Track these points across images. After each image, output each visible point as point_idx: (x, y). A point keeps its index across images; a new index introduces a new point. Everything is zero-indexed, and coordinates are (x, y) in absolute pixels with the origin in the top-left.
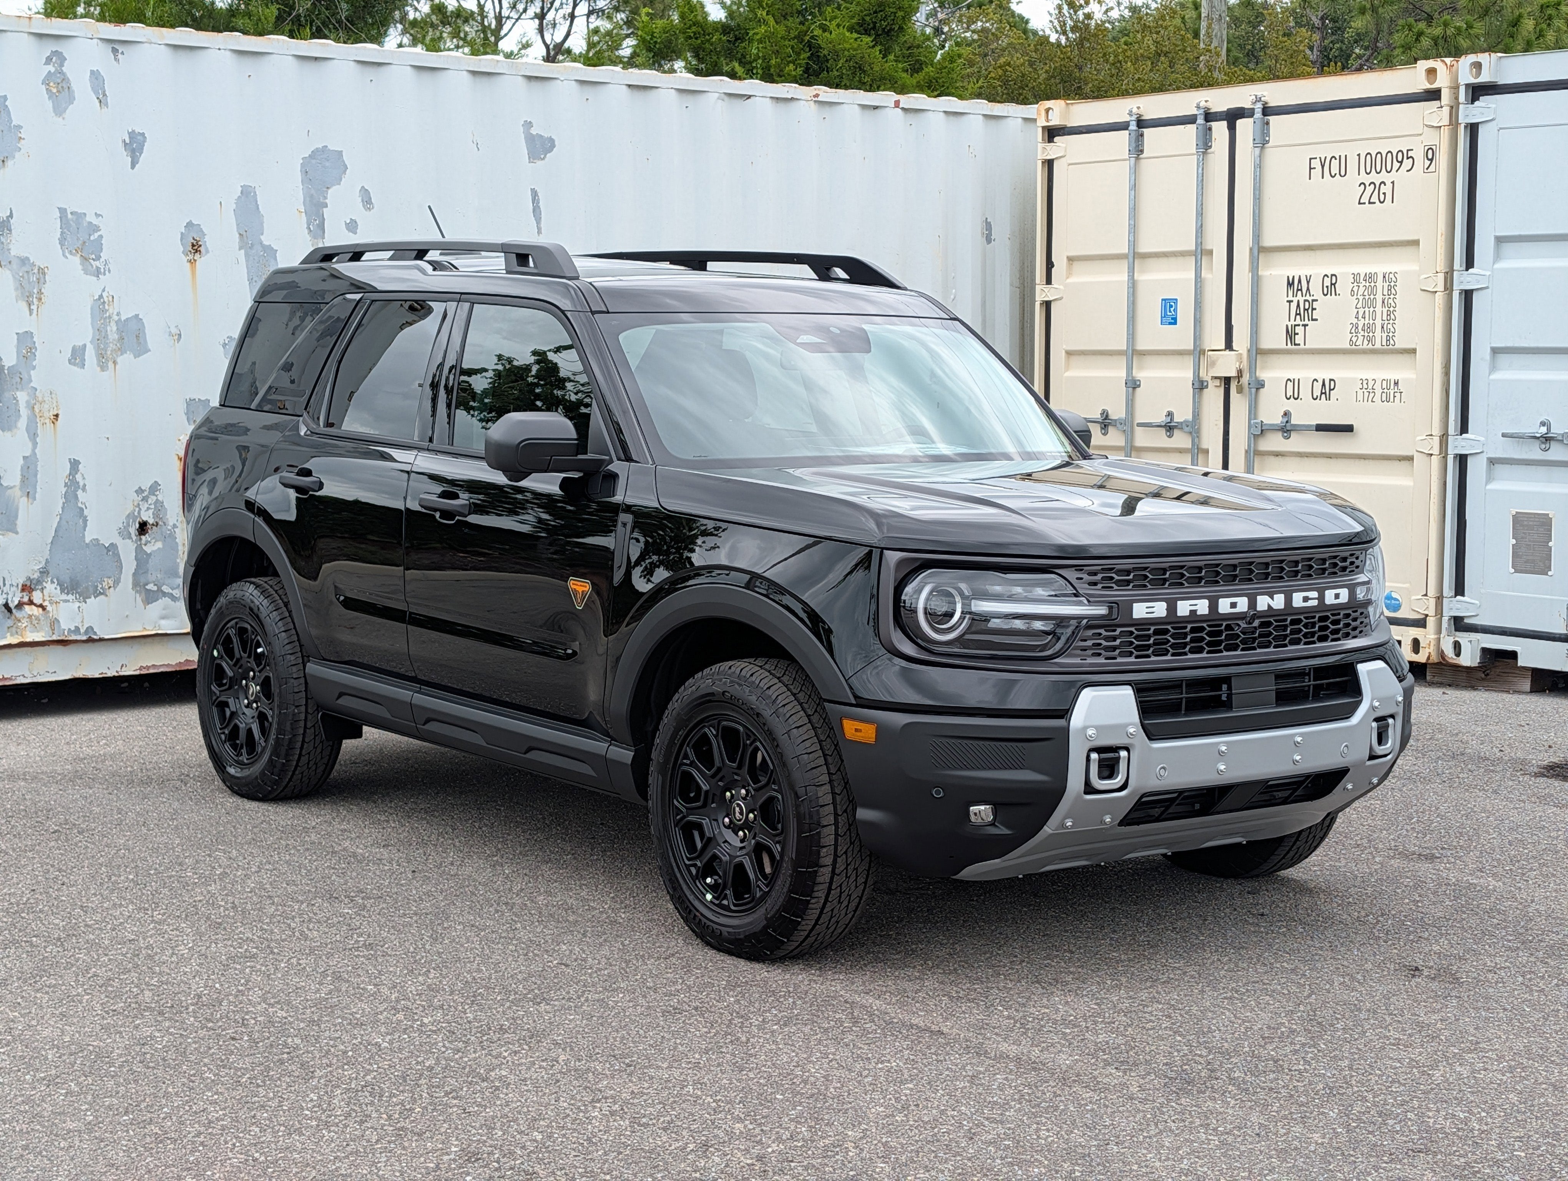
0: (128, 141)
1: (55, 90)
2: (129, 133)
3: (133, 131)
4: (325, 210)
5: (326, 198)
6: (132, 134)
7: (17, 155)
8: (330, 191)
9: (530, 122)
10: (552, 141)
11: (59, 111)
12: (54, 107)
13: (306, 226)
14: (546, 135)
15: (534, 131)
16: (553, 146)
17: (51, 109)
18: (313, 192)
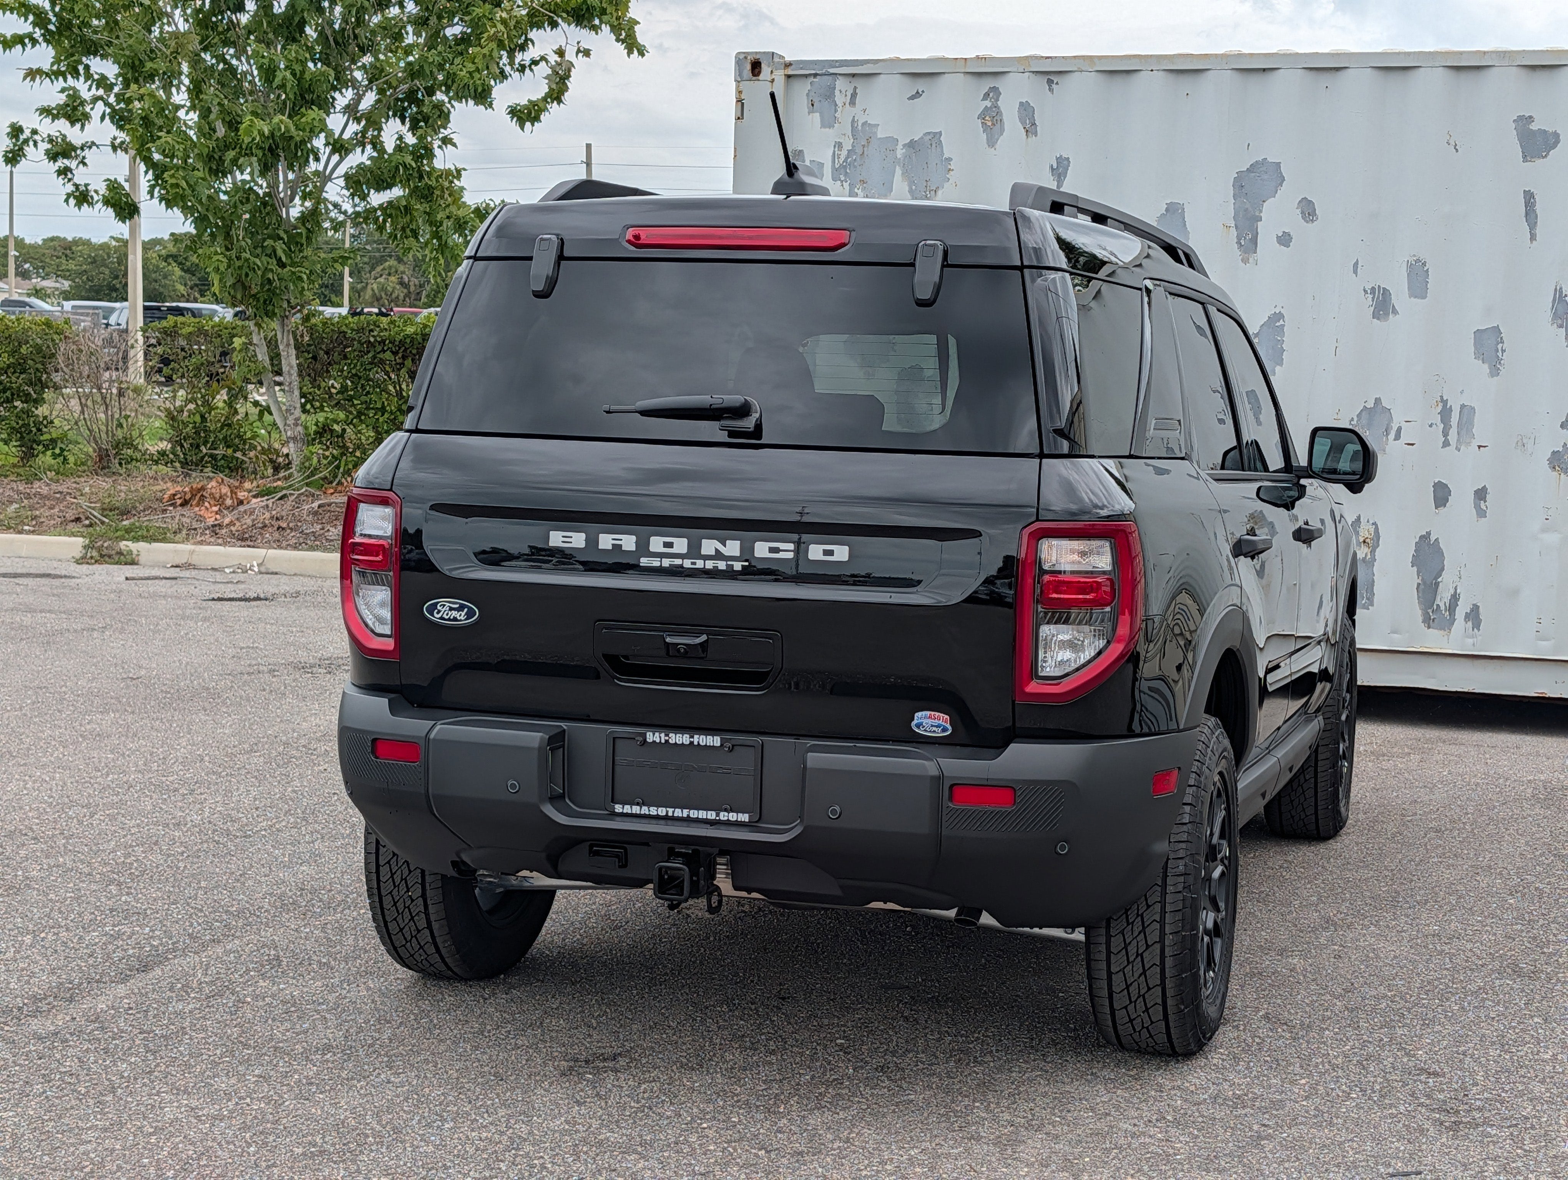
0: (1055, 166)
1: (989, 124)
2: (1057, 159)
3: (1061, 156)
4: (1259, 223)
5: (1261, 211)
6: (1059, 160)
7: (946, 185)
8: (1265, 204)
9: (1531, 117)
10: (1556, 135)
11: (991, 143)
12: (987, 139)
13: (1236, 240)
14: (1550, 130)
15: (1534, 127)
16: (1557, 141)
17: (985, 141)
18: (1248, 206)
